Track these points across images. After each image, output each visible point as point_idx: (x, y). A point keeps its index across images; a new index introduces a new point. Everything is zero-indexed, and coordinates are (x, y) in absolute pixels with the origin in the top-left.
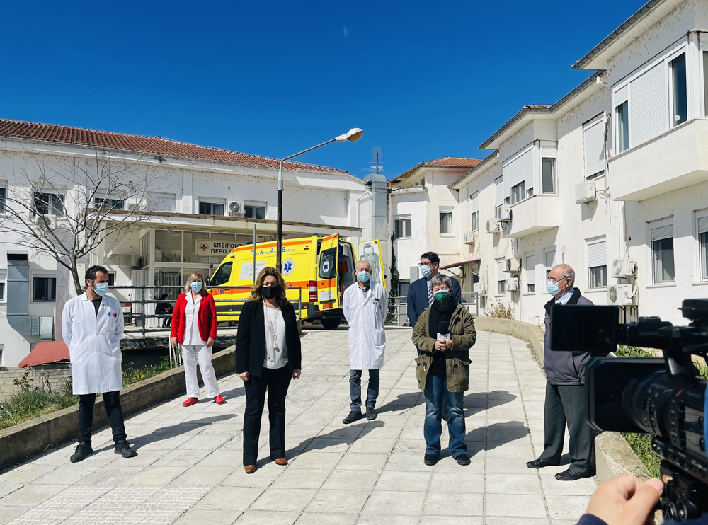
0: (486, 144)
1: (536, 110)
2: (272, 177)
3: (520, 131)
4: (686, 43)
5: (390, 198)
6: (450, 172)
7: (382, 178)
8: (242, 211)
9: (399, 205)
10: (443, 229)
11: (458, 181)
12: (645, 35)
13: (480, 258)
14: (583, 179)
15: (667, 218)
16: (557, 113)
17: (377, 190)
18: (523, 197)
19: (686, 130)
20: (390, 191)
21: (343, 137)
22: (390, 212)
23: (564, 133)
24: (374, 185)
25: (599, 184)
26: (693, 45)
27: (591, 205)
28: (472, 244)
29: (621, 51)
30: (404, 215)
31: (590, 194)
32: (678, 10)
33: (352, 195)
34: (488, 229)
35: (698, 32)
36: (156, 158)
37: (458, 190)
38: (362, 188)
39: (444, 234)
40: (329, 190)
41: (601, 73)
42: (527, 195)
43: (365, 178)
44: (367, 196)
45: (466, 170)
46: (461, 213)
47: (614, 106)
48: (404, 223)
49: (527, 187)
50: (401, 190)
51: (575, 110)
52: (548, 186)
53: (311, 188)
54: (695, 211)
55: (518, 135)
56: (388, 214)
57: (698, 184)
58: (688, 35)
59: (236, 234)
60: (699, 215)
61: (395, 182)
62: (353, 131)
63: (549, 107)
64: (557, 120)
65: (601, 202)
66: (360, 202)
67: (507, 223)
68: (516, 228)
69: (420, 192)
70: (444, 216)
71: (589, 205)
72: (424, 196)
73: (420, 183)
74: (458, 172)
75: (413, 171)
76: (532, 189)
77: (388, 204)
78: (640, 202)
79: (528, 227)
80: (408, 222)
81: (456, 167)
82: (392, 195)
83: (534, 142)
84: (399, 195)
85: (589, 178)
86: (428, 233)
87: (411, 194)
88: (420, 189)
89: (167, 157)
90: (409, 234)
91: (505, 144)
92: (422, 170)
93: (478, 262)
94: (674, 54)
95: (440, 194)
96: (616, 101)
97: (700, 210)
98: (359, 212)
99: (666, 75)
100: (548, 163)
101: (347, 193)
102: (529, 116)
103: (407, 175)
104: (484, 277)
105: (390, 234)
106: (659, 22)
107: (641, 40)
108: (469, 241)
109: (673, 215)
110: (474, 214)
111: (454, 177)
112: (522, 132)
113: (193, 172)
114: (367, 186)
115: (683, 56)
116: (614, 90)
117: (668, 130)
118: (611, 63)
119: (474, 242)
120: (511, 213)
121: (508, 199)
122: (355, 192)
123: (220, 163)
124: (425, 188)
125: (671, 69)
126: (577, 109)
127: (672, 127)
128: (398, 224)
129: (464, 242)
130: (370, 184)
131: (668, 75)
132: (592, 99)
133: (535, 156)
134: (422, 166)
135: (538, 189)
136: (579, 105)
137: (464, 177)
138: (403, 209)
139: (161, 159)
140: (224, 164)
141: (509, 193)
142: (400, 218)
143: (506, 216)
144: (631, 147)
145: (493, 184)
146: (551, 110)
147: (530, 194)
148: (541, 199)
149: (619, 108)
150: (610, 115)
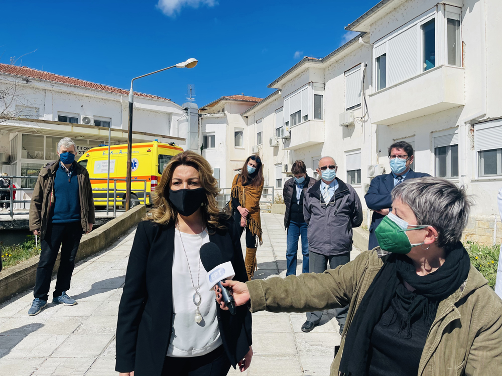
0: (272, 84)
1: (312, 60)
2: (115, 100)
3: (298, 75)
4: (436, 11)
5: (200, 120)
6: (242, 104)
7: (195, 106)
8: (92, 123)
9: (207, 126)
10: (237, 143)
11: (248, 111)
12: (402, 7)
14: (344, 110)
15: (409, 137)
16: (326, 63)
17: (192, 114)
18: (300, 121)
19: (433, 74)
20: (200, 115)
21: (182, 65)
22: (200, 130)
23: (330, 78)
24: (189, 110)
25: (358, 113)
26: (440, 13)
29: (381, 18)
30: (210, 133)
31: (351, 120)
33: (173, 117)
34: (271, 143)
35: (444, 4)
36: (23, 79)
37: (247, 117)
38: (181, 112)
39: (237, 147)
40: (156, 112)
41: (363, 34)
42: (302, 120)
43: (183, 105)
44: (185, 118)
45: (254, 104)
46: (250, 132)
47: (375, 57)
48: (210, 138)
49: (303, 115)
50: (208, 115)
51: (339, 62)
52: (318, 114)
53: (144, 110)
54: (432, 132)
55: (297, 78)
56: (199, 131)
57: (435, 114)
58: (437, 6)
59: (88, 140)
60: (434, 135)
61: (203, 110)
62: (190, 61)
63: (321, 59)
64: (325, 69)
65: (358, 126)
66: (179, 122)
67: (287, 139)
68: (294, 143)
69: (221, 117)
70: (238, 134)
71: (348, 128)
72: (224, 120)
73: (221, 110)
74: (248, 105)
75: (217, 102)
76: (307, 116)
77: (199, 124)
78: (389, 125)
79: (303, 142)
80: (213, 137)
81: (246, 101)
82: (201, 118)
83: (309, 83)
84: (207, 118)
85: (348, 109)
86: (227, 146)
87: (215, 118)
88: (221, 115)
89: (32, 79)
90: (213, 145)
91: (286, 85)
92: (223, 101)
94: (426, 19)
95: (235, 120)
96: (377, 53)
97: (436, 131)
98: (178, 128)
99: (418, 35)
100: (318, 98)
101: (170, 115)
102: (307, 65)
103: (212, 105)
105: (200, 145)
107: (398, 9)
109: (415, 135)
110: (259, 134)
111: (244, 108)
112: (299, 76)
113: (53, 92)
114: (185, 111)
115: (433, 21)
116: (375, 46)
117: (419, 74)
118: (373, 27)
120: (290, 133)
121: (287, 123)
122: (176, 114)
123: (75, 87)
124: (225, 114)
125: (422, 31)
126: (340, 61)
127: (422, 72)
128: (206, 138)
130: (186, 109)
132: (352, 54)
133: (309, 93)
134: (223, 99)
135: (311, 116)
136: (342, 59)
137: (253, 108)
138: (209, 128)
139: (27, 81)
140: (78, 87)
141: (289, 119)
142: (208, 135)
143: (286, 134)
144: (387, 86)
145: (274, 113)
146: (322, 61)
147: (305, 120)
148: (313, 123)
149: (378, 59)
150: (366, 65)
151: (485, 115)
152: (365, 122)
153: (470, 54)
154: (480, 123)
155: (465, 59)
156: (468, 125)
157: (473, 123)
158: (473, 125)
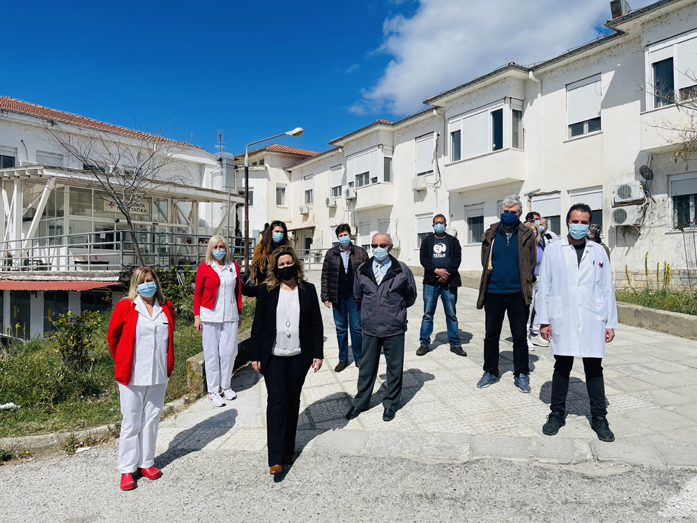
0: (336, 141)
1: (384, 124)
4: (503, 103)
6: (284, 157)
7: (231, 156)
10: (279, 202)
11: (291, 167)
12: (475, 92)
13: (315, 225)
14: (414, 175)
15: (479, 204)
16: (396, 128)
17: (226, 166)
18: (367, 182)
19: (500, 155)
20: (236, 167)
21: (291, 133)
22: (236, 184)
23: (399, 143)
24: (224, 162)
25: (431, 179)
26: (507, 105)
27: (421, 193)
28: (306, 215)
29: (456, 98)
31: (423, 185)
32: (500, 83)
33: (206, 168)
34: (327, 204)
35: (511, 98)
36: (47, 121)
37: (290, 172)
38: (215, 163)
39: (279, 206)
40: (187, 162)
41: (436, 108)
42: (370, 182)
43: (216, 155)
44: (219, 171)
46: (294, 190)
47: (450, 131)
49: (371, 176)
51: (409, 127)
52: (387, 177)
54: (499, 201)
55: (364, 138)
57: (501, 186)
58: (505, 98)
62: (297, 130)
63: (392, 123)
64: (393, 132)
65: (430, 191)
66: (214, 175)
67: (352, 201)
68: (360, 205)
69: (261, 171)
70: (280, 191)
71: (420, 193)
72: (264, 175)
73: (258, 163)
74: (295, 158)
76: (376, 178)
78: (461, 193)
79: (372, 205)
80: (251, 194)
82: (237, 171)
83: (379, 145)
85: (419, 175)
86: (268, 204)
87: (254, 171)
88: (262, 168)
89: (58, 121)
91: (350, 143)
92: (264, 153)
93: (313, 228)
94: (495, 108)
95: (277, 175)
96: (451, 128)
98: (212, 182)
99: (488, 120)
100: (388, 161)
102: (378, 127)
104: (318, 240)
106: (486, 87)
107: (471, 94)
108: (304, 212)
109: (484, 203)
110: (308, 192)
112: (367, 137)
113: (79, 137)
114: (219, 162)
115: (502, 109)
116: (450, 122)
117: (489, 152)
118: (449, 104)
119: (308, 213)
120: (356, 194)
121: (351, 183)
122: (210, 166)
124: (265, 168)
125: (491, 116)
126: (411, 127)
127: (492, 152)
129: (299, 212)
131: (490, 119)
132: (424, 122)
133: (378, 156)
134: (265, 150)
135: (381, 179)
136: (413, 124)
139: (53, 123)
141: (354, 179)
142: (244, 190)
143: (352, 195)
144: (462, 159)
145: (329, 171)
146: (393, 125)
147: (373, 182)
148: (383, 186)
149: (453, 134)
150: (438, 135)
151: (539, 190)
152: (437, 188)
153: (529, 139)
154: (535, 195)
155: (525, 143)
156: (527, 197)
157: (531, 195)
158: (530, 197)
